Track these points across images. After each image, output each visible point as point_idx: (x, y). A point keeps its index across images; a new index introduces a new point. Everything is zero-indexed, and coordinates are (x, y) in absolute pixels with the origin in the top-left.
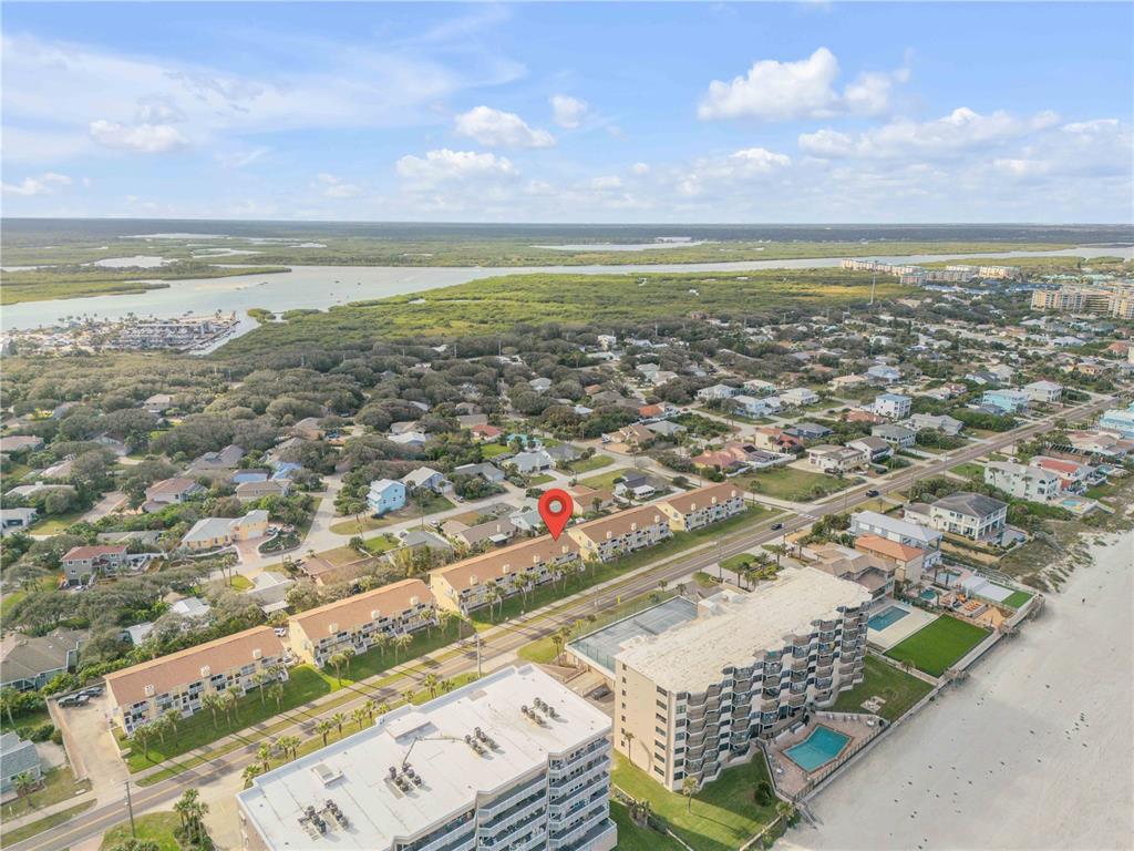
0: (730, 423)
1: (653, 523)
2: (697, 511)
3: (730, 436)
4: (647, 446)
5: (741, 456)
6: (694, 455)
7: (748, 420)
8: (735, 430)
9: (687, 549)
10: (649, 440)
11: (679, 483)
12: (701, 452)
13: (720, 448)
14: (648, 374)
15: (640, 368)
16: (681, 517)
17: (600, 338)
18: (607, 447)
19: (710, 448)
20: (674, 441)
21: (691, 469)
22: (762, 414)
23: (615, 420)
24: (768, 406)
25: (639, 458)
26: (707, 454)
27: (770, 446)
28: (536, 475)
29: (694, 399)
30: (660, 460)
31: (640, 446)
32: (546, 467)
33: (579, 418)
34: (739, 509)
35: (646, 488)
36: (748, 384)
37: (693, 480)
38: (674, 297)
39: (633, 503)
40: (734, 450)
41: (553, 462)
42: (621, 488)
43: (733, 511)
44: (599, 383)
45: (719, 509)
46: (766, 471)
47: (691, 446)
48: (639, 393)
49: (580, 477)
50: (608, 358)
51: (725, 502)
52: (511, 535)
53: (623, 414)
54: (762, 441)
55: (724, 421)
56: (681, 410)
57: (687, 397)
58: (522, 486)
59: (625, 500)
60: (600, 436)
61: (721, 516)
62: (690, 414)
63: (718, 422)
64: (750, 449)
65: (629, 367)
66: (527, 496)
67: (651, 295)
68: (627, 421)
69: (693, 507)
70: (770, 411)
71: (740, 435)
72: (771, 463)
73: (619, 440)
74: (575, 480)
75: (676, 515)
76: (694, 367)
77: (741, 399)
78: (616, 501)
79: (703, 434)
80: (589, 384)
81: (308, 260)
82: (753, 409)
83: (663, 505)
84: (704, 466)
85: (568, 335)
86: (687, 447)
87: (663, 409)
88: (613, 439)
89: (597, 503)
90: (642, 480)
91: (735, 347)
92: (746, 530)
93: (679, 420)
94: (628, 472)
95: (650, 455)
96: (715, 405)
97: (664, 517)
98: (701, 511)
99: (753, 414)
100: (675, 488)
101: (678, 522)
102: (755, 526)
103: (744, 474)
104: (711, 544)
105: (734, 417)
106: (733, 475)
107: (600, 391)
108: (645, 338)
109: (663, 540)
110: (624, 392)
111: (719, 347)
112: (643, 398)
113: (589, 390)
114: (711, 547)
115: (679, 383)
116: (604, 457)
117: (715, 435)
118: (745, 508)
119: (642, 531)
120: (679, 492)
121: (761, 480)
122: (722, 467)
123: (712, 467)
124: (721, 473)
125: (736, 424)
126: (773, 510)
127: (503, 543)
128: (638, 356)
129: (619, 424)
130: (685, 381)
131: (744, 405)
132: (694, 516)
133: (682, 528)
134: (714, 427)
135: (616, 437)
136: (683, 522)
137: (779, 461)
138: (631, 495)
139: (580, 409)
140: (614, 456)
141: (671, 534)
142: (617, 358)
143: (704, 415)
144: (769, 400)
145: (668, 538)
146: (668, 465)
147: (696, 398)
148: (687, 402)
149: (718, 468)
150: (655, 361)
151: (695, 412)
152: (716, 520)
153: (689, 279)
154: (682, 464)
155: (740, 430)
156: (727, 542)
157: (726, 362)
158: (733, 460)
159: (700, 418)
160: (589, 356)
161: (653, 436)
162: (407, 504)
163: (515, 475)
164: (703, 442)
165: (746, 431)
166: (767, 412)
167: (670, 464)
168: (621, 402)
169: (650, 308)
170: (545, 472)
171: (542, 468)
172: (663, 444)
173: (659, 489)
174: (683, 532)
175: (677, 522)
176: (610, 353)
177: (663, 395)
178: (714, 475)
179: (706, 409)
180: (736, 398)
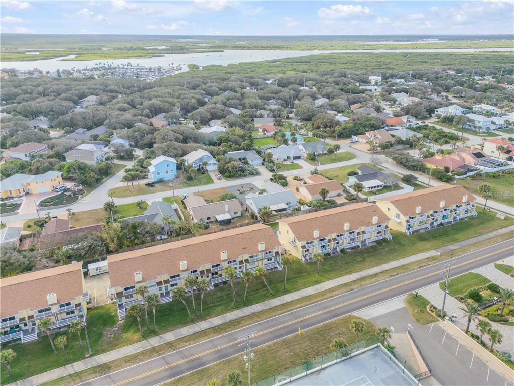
0: (460, 134)
1: (369, 223)
2: (421, 214)
3: (459, 144)
4: (386, 147)
5: (470, 160)
6: (426, 157)
7: (475, 133)
8: (464, 140)
9: (404, 256)
10: (388, 142)
11: (408, 180)
12: (432, 155)
13: (450, 153)
14: (398, 99)
15: (394, 95)
16: (403, 219)
17: (371, 78)
18: (354, 146)
19: (442, 152)
20: (410, 144)
21: (422, 169)
22: (488, 128)
23: (365, 126)
24: (493, 123)
25: (375, 156)
26: (438, 157)
27: (497, 153)
28: (288, 163)
29: (431, 116)
30: (394, 159)
31: (380, 146)
32: (299, 158)
33: (338, 123)
34: (469, 215)
35: (376, 183)
36: (476, 107)
37: (422, 178)
38: (426, 62)
39: (360, 195)
40: (464, 155)
41: (304, 153)
42: (353, 180)
43: (461, 217)
44: (361, 103)
45: (446, 213)
46: (495, 176)
47: (424, 149)
48: (388, 110)
49: (321, 168)
50: (373, 90)
51: (454, 206)
52: (239, 214)
53: (372, 122)
54: (490, 149)
55: (456, 132)
56: (420, 123)
57: (425, 114)
58: (272, 171)
59: (352, 191)
60: (350, 137)
61: (447, 220)
62: (427, 126)
63: (449, 133)
64: (479, 155)
65: (387, 95)
66: (271, 180)
67: (411, 61)
68: (374, 127)
69: (418, 210)
70: (495, 127)
71: (468, 143)
72: (499, 169)
73: (364, 141)
74: (316, 170)
75: (398, 216)
76: (434, 96)
77: (471, 116)
78: (346, 191)
79: (436, 141)
80: (355, 103)
81: (234, 47)
82: (481, 124)
83: (385, 204)
84: (434, 167)
85: (350, 76)
86: (420, 150)
87: (405, 121)
88: (360, 140)
89: (324, 193)
90: (374, 175)
91: (466, 85)
92: (475, 240)
93: (418, 129)
94: (363, 167)
95: (386, 154)
96: (448, 120)
97: (384, 218)
98: (426, 214)
99: (480, 127)
100: (403, 185)
101: (400, 223)
102: (486, 236)
103: (473, 177)
104: (433, 253)
105: (464, 130)
106: (462, 177)
107: (360, 107)
108: (401, 79)
109: (379, 242)
110: (378, 109)
111: (455, 86)
112: (391, 113)
113: (353, 107)
114: (433, 259)
115: (421, 104)
116: (348, 153)
117: (447, 142)
118: (474, 213)
119: (357, 231)
120: (407, 190)
121: (491, 184)
122: (451, 169)
123: (443, 168)
124: (450, 174)
125: (465, 135)
126: (506, 219)
127: (227, 223)
128: (394, 88)
129: (367, 129)
130: (426, 103)
131: (474, 121)
132: (418, 218)
133: (403, 229)
134: (445, 136)
135: (363, 138)
136: (405, 224)
137: (508, 167)
138: (359, 188)
139: (340, 118)
140: (357, 153)
141: (388, 236)
142: (379, 89)
143: (438, 127)
144: (494, 119)
145: (385, 240)
146: (401, 163)
147: (433, 115)
148: (425, 118)
149: (447, 170)
150: (406, 92)
151: (430, 125)
152: (441, 224)
153: (436, 55)
154: (414, 164)
155: (468, 139)
156: (452, 254)
157: (458, 95)
158: (463, 164)
159: (434, 128)
160: (361, 88)
161: (393, 140)
162: (177, 177)
163: (271, 161)
164: (435, 147)
165: (474, 141)
166: (493, 127)
167: (403, 163)
168: (374, 114)
169: (409, 67)
170: (295, 162)
171: (295, 158)
172: (400, 147)
173: (388, 184)
174: (403, 235)
175: (397, 222)
176: (376, 87)
177: (407, 111)
178: (443, 176)
179: (440, 123)
180: (467, 115)
